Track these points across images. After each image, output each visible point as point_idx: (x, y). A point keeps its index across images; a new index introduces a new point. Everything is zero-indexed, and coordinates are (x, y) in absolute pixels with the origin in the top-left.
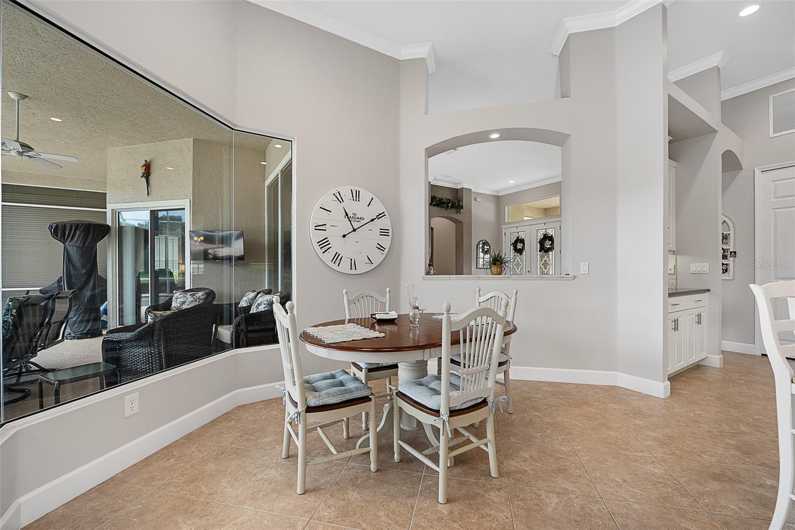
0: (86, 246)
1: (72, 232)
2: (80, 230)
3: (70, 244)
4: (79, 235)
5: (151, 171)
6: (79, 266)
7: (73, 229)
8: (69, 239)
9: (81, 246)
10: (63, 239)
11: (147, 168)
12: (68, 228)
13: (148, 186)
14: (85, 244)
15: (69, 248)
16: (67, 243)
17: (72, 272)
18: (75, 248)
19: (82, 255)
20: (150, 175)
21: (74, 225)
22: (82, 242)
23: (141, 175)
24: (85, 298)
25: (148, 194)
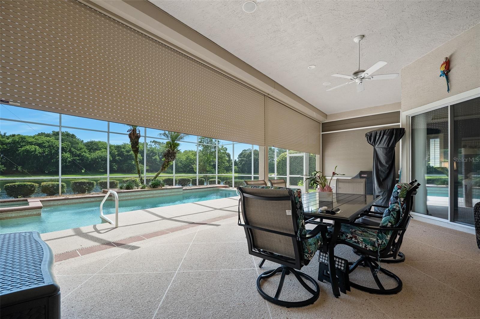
0: (389, 147)
1: (381, 136)
2: (387, 135)
3: (379, 146)
4: (386, 138)
5: (451, 66)
6: (384, 163)
7: (382, 134)
8: (378, 143)
9: (386, 147)
10: (374, 143)
11: (448, 65)
12: (378, 135)
13: (448, 82)
14: (389, 146)
15: (377, 149)
16: (376, 146)
17: (379, 167)
18: (382, 149)
19: (386, 154)
20: (450, 71)
21: (383, 131)
22: (387, 145)
23: (440, 74)
24: (388, 186)
25: (448, 90)
